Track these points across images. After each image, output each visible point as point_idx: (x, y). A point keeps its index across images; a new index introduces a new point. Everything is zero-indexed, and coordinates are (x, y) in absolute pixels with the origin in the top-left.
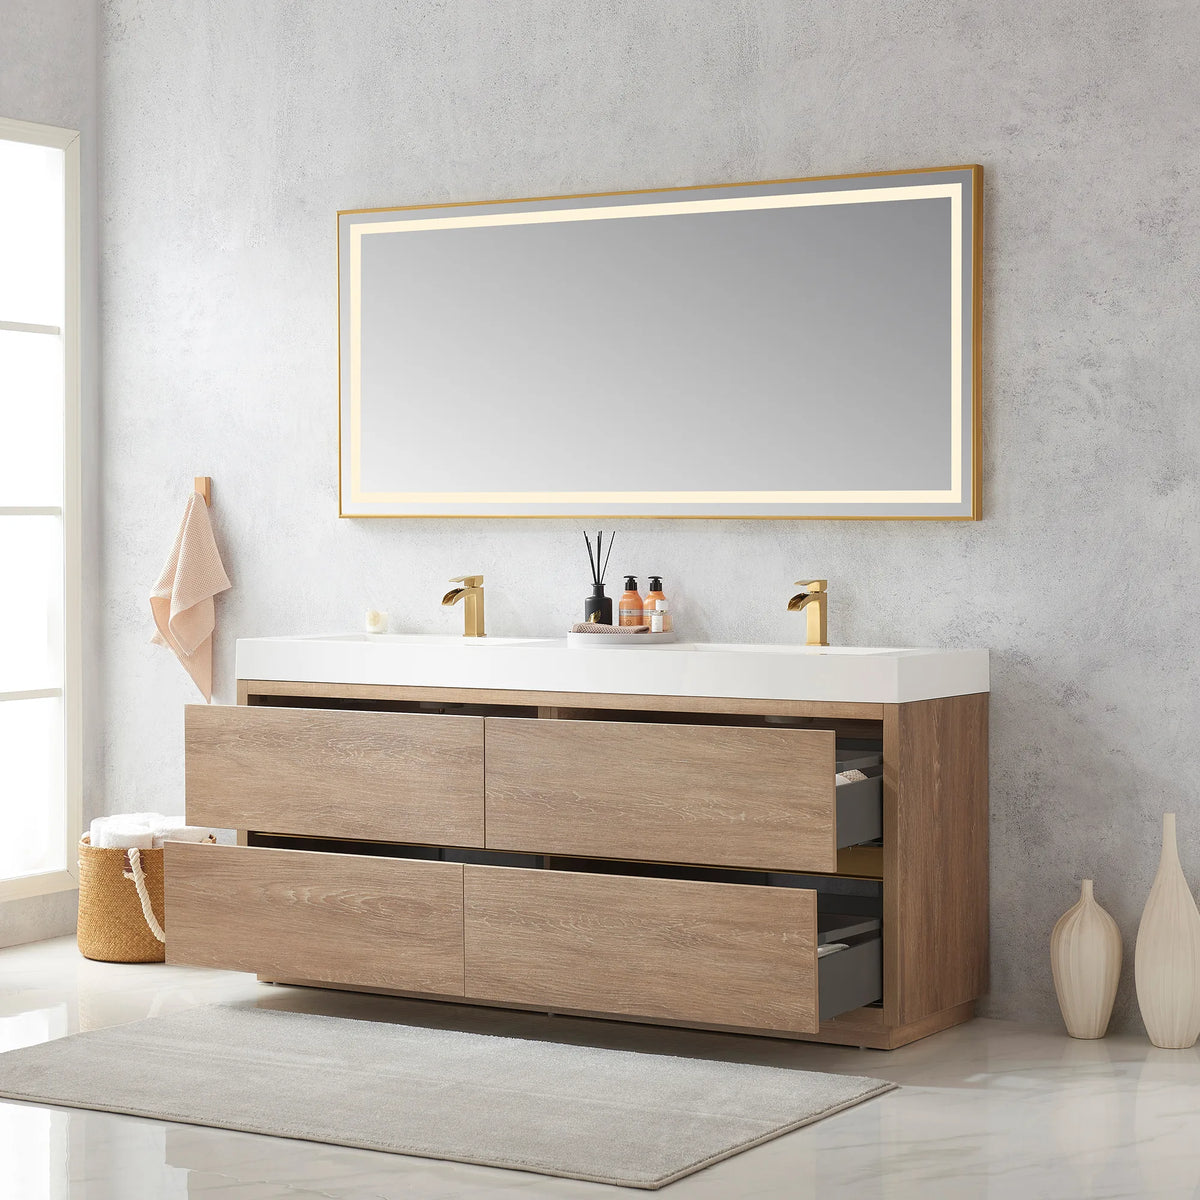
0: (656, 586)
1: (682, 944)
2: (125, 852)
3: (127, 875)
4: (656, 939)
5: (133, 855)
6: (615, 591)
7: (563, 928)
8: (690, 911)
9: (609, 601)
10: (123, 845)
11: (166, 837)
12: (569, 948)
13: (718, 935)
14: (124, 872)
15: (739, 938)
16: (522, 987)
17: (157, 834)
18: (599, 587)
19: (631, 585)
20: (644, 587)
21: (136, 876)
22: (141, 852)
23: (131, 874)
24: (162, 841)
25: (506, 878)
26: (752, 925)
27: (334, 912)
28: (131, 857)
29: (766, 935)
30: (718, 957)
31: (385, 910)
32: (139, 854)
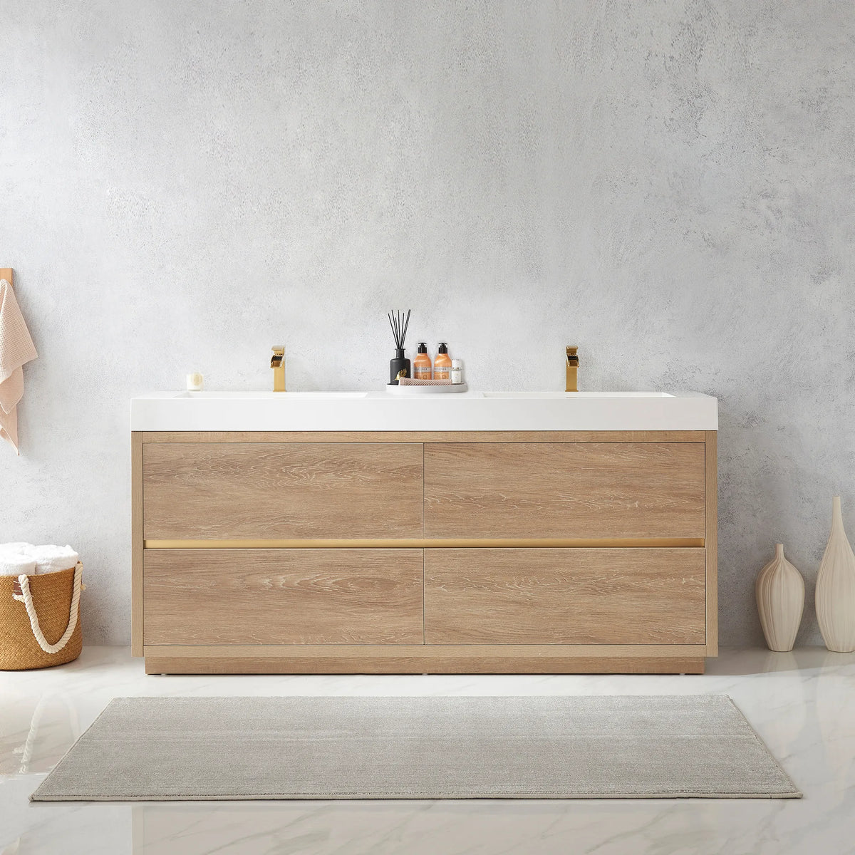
0: (443, 349)
1: (606, 591)
2: (16, 579)
3: (16, 597)
4: (584, 590)
5: (23, 581)
7: (509, 588)
8: (613, 568)
9: (409, 361)
10: (12, 573)
11: (47, 564)
12: (514, 602)
13: (633, 584)
14: (14, 595)
15: (648, 584)
16: (472, 633)
17: (40, 562)
18: (401, 351)
19: (423, 349)
21: (25, 598)
22: (28, 577)
23: (20, 596)
24: (44, 568)
25: (460, 556)
26: (659, 574)
27: (307, 592)
28: (21, 582)
29: (669, 580)
30: (633, 599)
31: (353, 587)
32: (27, 579)
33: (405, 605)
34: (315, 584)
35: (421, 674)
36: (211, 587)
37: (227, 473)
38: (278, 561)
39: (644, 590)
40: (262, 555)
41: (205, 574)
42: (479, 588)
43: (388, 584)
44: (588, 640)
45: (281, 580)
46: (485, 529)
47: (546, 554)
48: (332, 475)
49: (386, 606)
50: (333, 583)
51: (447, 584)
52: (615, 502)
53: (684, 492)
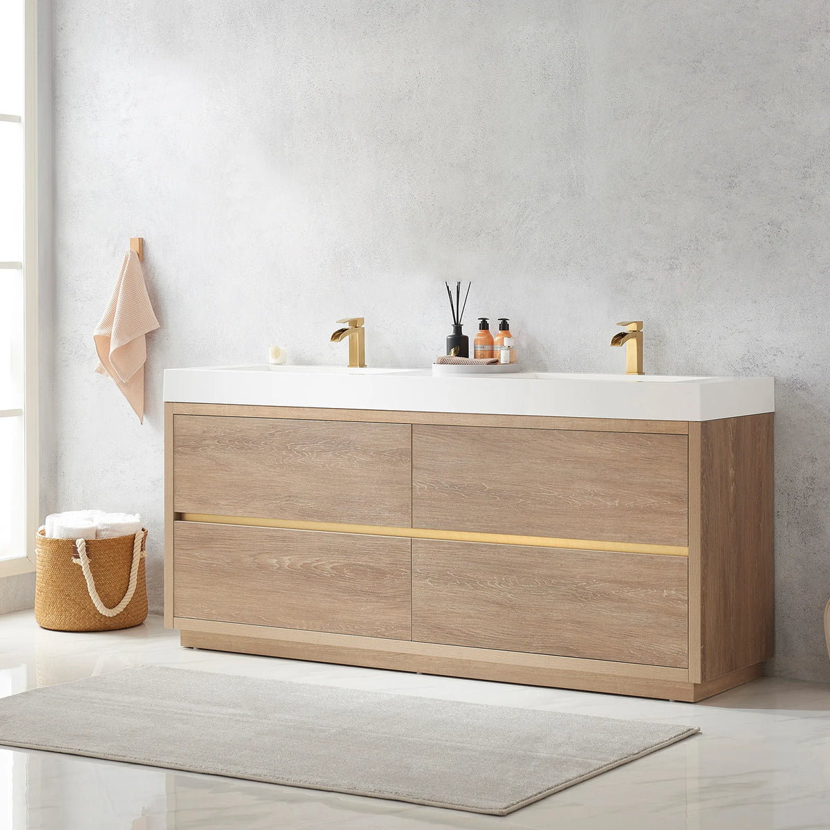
0: (504, 326)
1: (586, 598)
2: (74, 542)
3: (75, 561)
4: (565, 595)
5: (80, 544)
6: (471, 330)
7: (490, 587)
8: (592, 573)
10: (72, 536)
11: (107, 530)
12: (494, 602)
13: (614, 592)
14: (73, 558)
15: (630, 594)
16: (455, 632)
17: (100, 528)
18: (458, 327)
19: (484, 325)
20: (494, 327)
21: (83, 561)
22: (86, 541)
23: (78, 559)
24: (103, 533)
25: (444, 548)
26: (639, 583)
27: (308, 575)
28: (78, 546)
29: (650, 592)
30: (613, 609)
31: (349, 574)
32: (84, 543)
33: (395, 597)
34: (315, 567)
35: (415, 673)
36: (228, 563)
37: (242, 448)
38: (284, 541)
39: (624, 600)
40: (270, 534)
41: (223, 549)
42: (462, 585)
43: (379, 573)
44: (568, 652)
45: (287, 561)
46: (468, 520)
47: (525, 552)
48: (330, 455)
49: (377, 597)
50: (331, 568)
51: (433, 578)
52: (595, 498)
53: (666, 491)
